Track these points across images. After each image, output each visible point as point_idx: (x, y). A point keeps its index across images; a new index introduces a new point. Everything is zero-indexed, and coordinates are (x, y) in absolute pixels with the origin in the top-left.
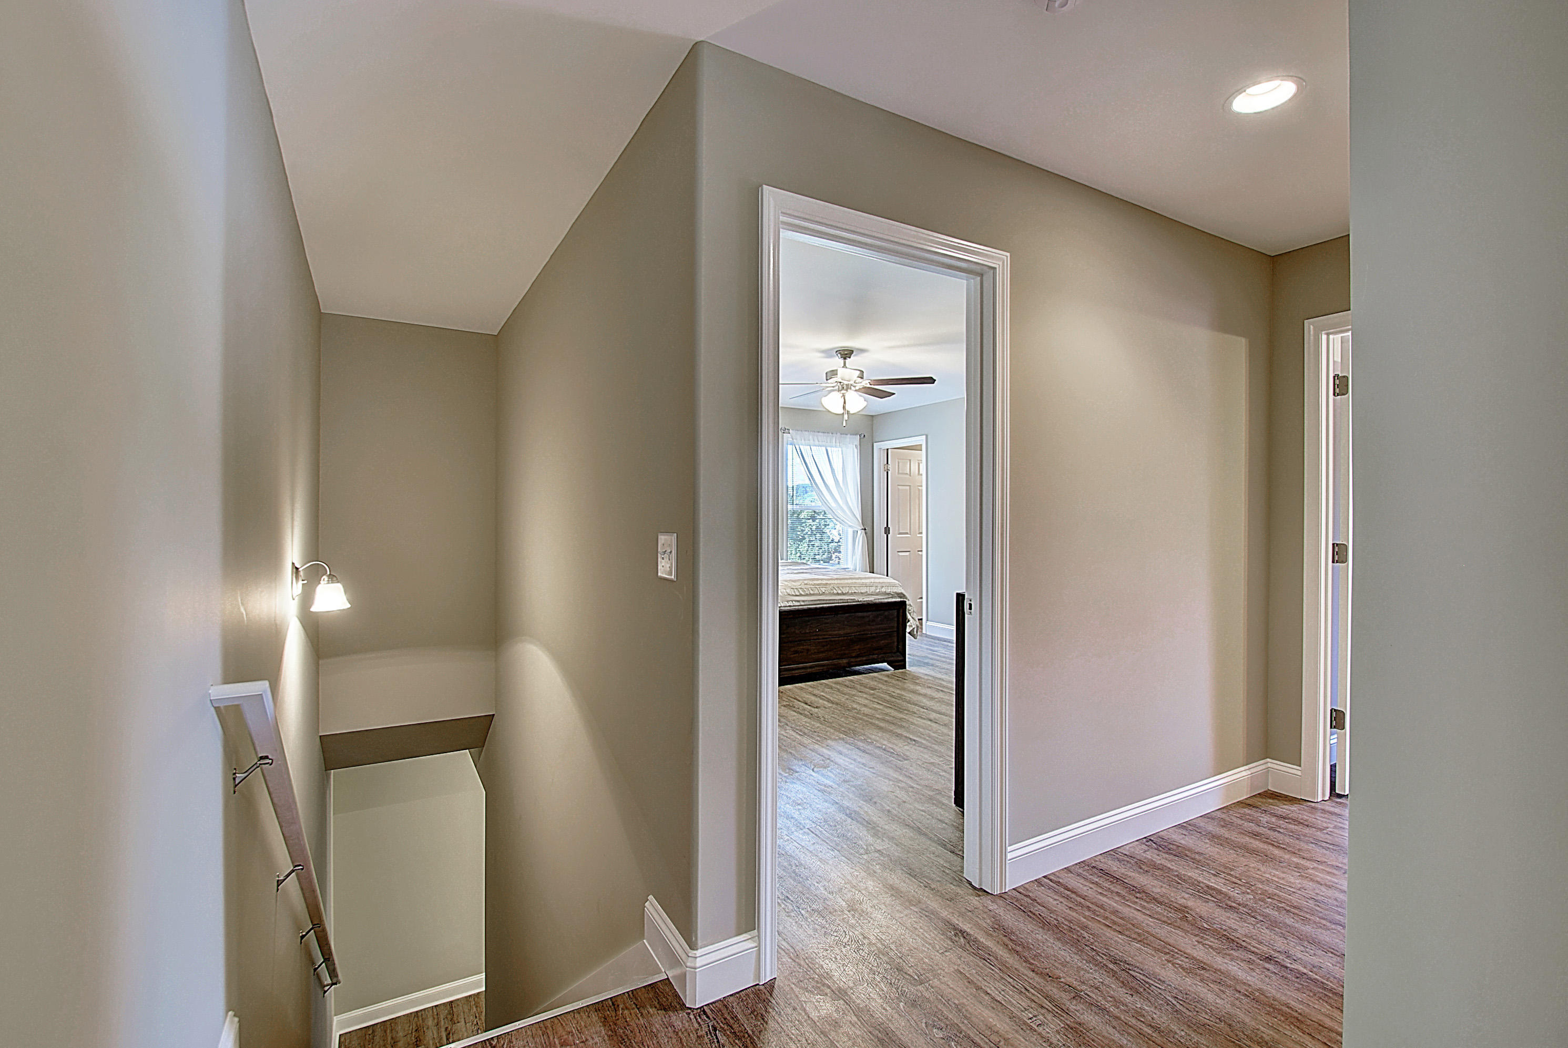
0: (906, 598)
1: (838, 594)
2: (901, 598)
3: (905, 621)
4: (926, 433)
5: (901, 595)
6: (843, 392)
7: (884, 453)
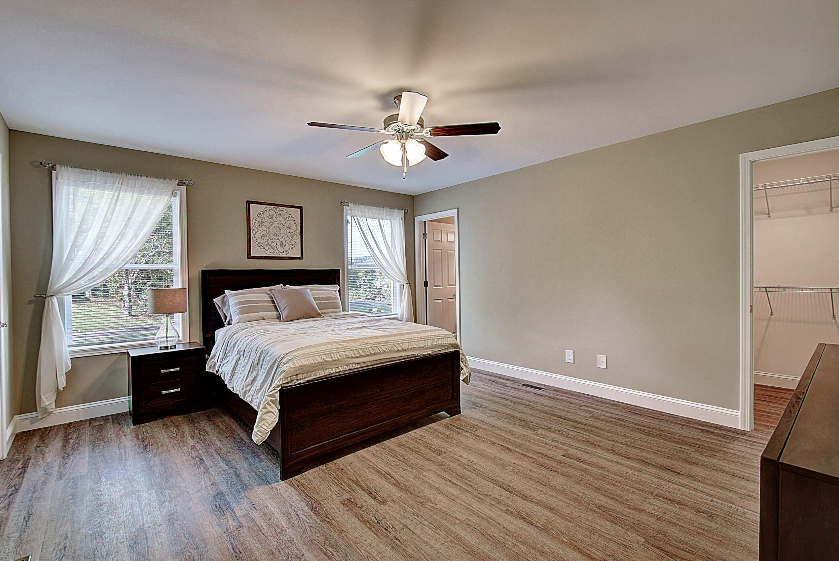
0: (459, 348)
1: (399, 351)
2: (454, 348)
3: (459, 369)
4: (457, 207)
5: (455, 345)
6: (402, 141)
7: (422, 225)
